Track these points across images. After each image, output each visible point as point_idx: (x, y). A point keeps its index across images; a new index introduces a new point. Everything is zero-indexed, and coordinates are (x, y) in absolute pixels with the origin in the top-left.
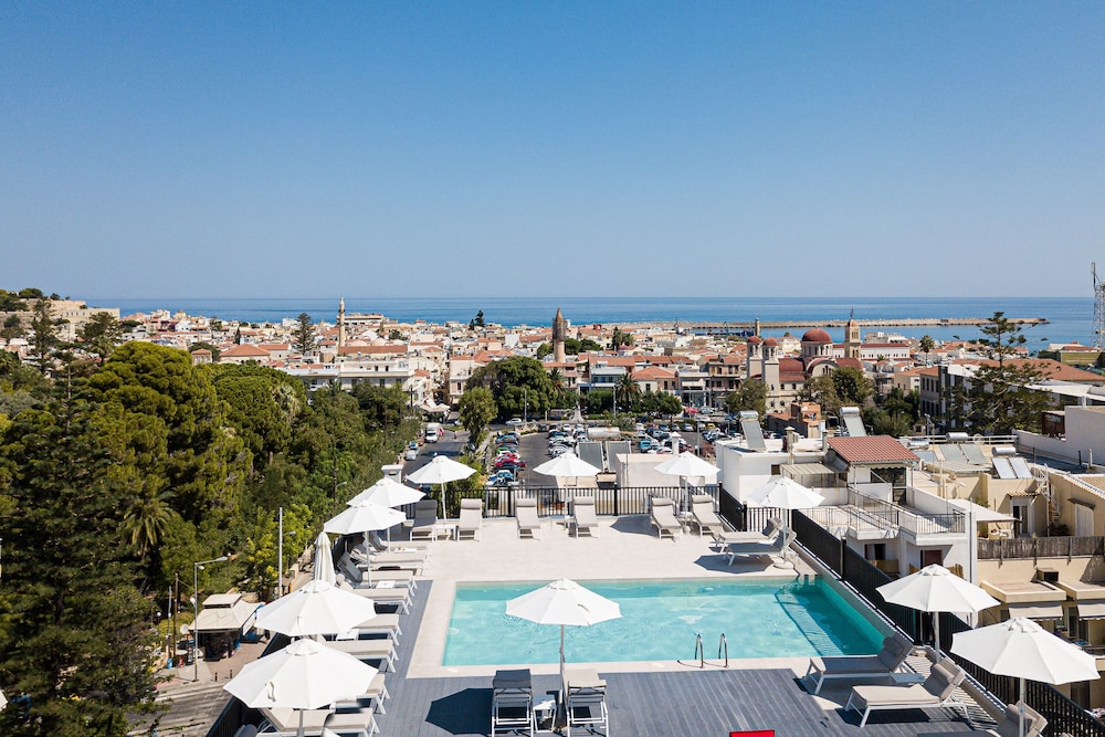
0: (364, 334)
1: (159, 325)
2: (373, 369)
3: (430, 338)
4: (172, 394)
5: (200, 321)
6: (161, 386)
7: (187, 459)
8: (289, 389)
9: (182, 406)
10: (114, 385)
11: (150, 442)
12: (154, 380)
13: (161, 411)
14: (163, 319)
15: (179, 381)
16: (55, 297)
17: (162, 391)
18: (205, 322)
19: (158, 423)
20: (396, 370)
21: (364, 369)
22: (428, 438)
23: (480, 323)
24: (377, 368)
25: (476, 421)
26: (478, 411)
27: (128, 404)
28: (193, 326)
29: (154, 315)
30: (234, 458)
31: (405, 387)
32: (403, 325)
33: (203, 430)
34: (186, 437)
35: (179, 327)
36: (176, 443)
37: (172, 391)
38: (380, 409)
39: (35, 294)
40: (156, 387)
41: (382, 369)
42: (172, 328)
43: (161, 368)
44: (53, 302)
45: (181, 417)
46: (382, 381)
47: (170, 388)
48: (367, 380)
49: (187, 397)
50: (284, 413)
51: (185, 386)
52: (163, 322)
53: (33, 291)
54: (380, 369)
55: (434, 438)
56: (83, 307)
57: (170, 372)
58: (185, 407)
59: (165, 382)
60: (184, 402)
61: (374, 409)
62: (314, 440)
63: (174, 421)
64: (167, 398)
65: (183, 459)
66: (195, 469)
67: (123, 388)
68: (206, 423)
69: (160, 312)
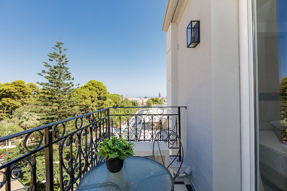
4: (99, 89)
6: (96, 87)
7: (101, 101)
8: (120, 97)
9: (100, 91)
10: (88, 86)
11: (94, 96)
13: (96, 91)
19: (96, 93)
23: (146, 98)
27: (90, 90)
30: (111, 104)
33: (105, 96)
34: (101, 97)
36: (99, 98)
38: (134, 104)
43: (96, 84)
47: (98, 87)
49: (101, 90)
50: (120, 101)
51: (101, 87)
61: (133, 104)
62: (124, 106)
63: (99, 94)
65: (100, 102)
66: (103, 103)
67: (89, 87)
68: (105, 95)
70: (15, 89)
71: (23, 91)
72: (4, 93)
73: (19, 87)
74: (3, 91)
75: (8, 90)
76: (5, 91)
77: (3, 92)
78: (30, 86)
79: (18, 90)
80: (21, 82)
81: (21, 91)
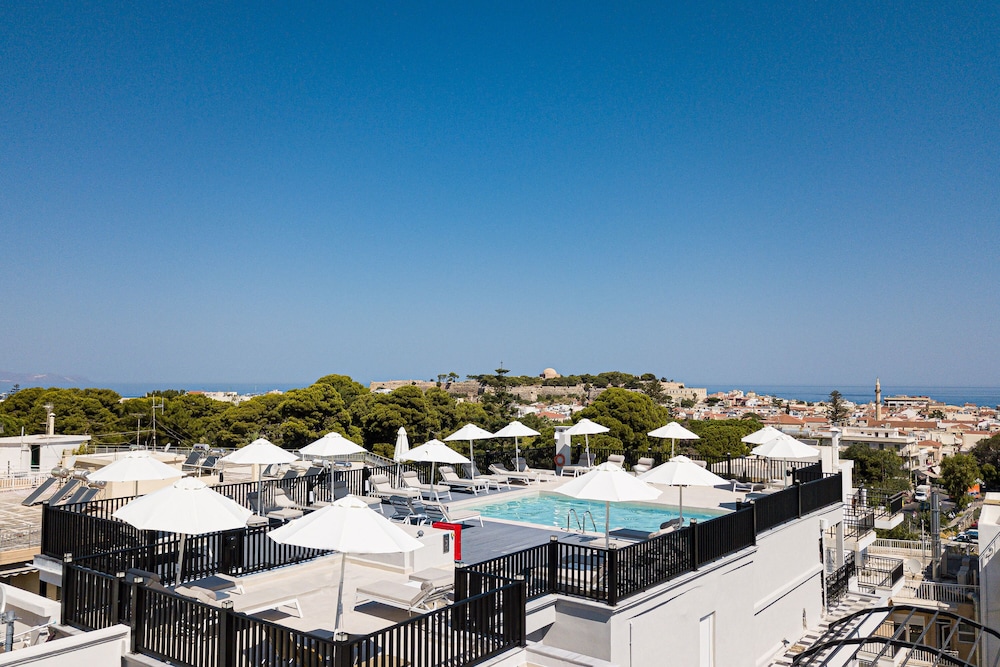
0: (903, 413)
1: (735, 401)
2: (873, 435)
3: (970, 417)
4: (632, 425)
5: (766, 399)
6: (624, 418)
9: (638, 433)
10: (594, 416)
12: (620, 414)
13: (622, 436)
14: (738, 397)
15: (637, 416)
16: (664, 380)
17: (624, 422)
18: (768, 400)
19: (617, 443)
20: (895, 437)
21: (865, 435)
22: (917, 497)
24: (877, 434)
25: (958, 484)
26: (959, 475)
28: (759, 403)
29: (731, 393)
31: (903, 452)
32: (950, 407)
35: (748, 404)
37: (631, 423)
39: (651, 377)
40: (620, 418)
41: (882, 436)
42: (744, 404)
43: (625, 406)
44: (662, 383)
45: (638, 442)
46: (881, 445)
47: (630, 420)
48: (867, 443)
49: (642, 428)
51: (640, 419)
52: (737, 400)
53: (650, 375)
54: (879, 435)
55: (923, 498)
56: (682, 387)
57: (631, 409)
58: (641, 435)
59: (626, 416)
60: (640, 431)
63: (634, 444)
64: (627, 427)
67: (599, 418)
69: (736, 392)
70: (403, 415)
71: (419, 421)
72: (377, 429)
73: (409, 410)
74: (376, 423)
75: (388, 419)
76: (380, 424)
77: (376, 426)
78: (435, 399)
79: (408, 420)
80: (413, 394)
81: (415, 423)
